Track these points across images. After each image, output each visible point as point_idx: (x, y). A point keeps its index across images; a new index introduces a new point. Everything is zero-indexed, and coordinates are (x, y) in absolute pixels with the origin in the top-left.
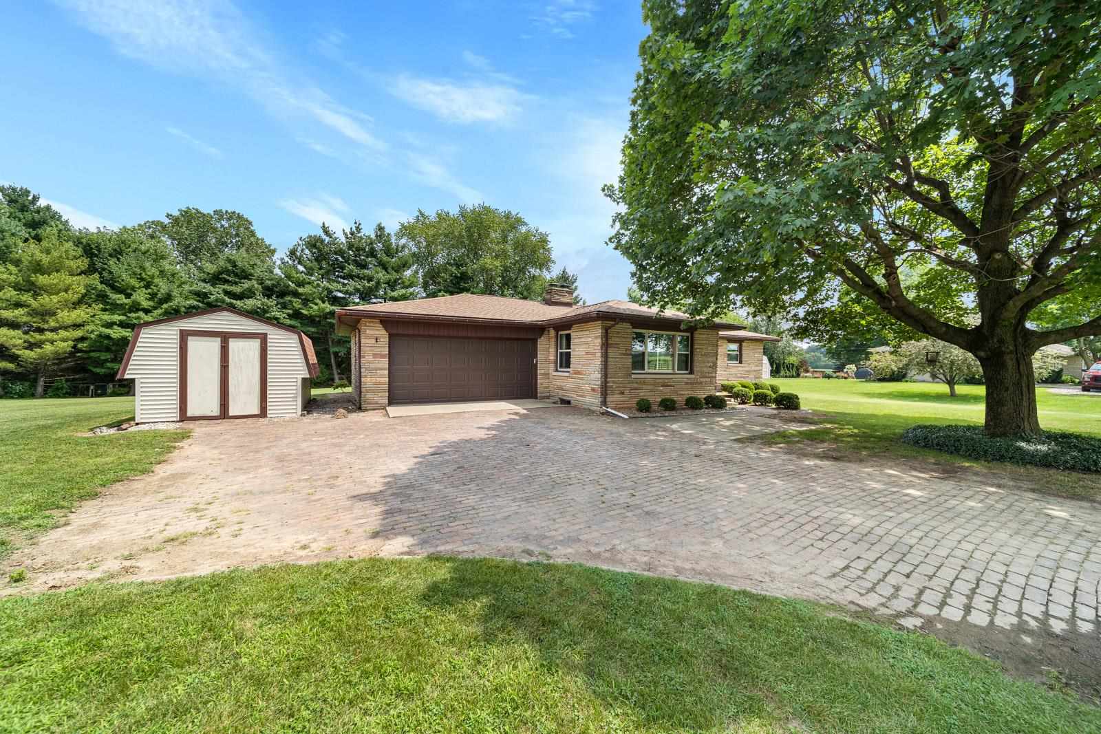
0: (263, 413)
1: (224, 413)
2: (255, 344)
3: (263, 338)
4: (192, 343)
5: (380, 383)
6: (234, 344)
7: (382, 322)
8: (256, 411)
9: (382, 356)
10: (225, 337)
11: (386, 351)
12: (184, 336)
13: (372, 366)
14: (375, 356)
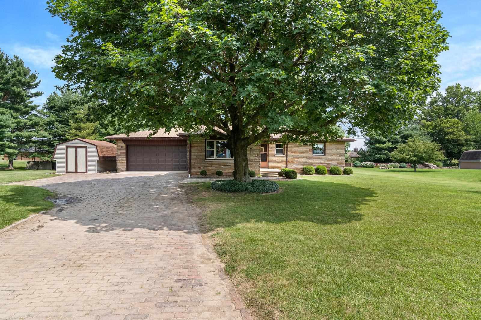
0: (86, 172)
1: (76, 171)
2: (84, 149)
3: (86, 147)
4: (69, 149)
5: (123, 163)
6: (79, 150)
7: (123, 141)
8: (85, 171)
9: (123, 153)
10: (76, 147)
11: (125, 151)
12: (67, 147)
13: (120, 156)
14: (121, 153)
